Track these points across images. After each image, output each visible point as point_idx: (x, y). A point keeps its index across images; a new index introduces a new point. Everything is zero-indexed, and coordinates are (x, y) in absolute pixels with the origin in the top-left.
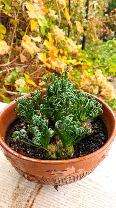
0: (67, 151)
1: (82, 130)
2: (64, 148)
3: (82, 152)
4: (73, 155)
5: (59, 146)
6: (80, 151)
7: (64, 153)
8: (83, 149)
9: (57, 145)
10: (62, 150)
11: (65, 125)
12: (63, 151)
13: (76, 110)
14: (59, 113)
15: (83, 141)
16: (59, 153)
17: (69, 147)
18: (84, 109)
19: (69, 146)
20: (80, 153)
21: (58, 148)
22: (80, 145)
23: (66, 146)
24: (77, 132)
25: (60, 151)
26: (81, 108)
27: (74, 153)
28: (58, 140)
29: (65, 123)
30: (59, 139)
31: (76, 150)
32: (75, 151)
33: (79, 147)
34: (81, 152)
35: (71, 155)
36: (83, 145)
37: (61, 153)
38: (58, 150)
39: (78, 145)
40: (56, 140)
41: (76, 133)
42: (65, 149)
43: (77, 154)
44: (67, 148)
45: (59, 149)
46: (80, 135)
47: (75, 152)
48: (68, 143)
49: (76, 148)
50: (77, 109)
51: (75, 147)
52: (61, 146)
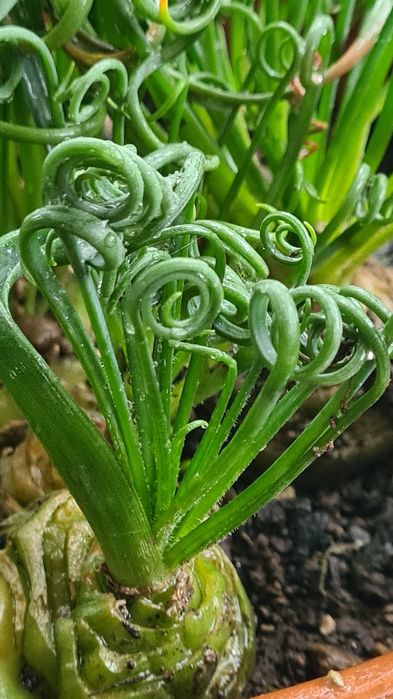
0: (158, 620)
1: (347, 315)
2: (108, 582)
3: (348, 623)
4: (244, 658)
5: (55, 566)
6: (319, 611)
7: (118, 648)
8: (351, 580)
9: (21, 563)
10: (90, 610)
11: (108, 267)
12: (101, 624)
13: (235, 105)
14: (24, 143)
15: (356, 489)
16: (58, 660)
17: (185, 572)
18: (344, 78)
19: (175, 556)
20: (324, 639)
21: (39, 587)
22: (319, 546)
23: (145, 549)
24: (278, 331)
25: (66, 626)
26: (300, 66)
27: (249, 635)
28: (30, 502)
29: (101, 230)
30: (52, 486)
31: (275, 608)
32: (262, 619)
33: (299, 564)
34: (329, 625)
35: (211, 665)
36: (349, 540)
37: (85, 649)
38: (42, 618)
39: (295, 537)
40: (11, 503)
41: (270, 354)
42: (131, 602)
43: (285, 646)
44: (160, 584)
45: (51, 606)
46: (319, 374)
47: (259, 632)
48: (164, 506)
49: (270, 578)
50: (244, 88)
51: (258, 575)
52: (74, 572)
